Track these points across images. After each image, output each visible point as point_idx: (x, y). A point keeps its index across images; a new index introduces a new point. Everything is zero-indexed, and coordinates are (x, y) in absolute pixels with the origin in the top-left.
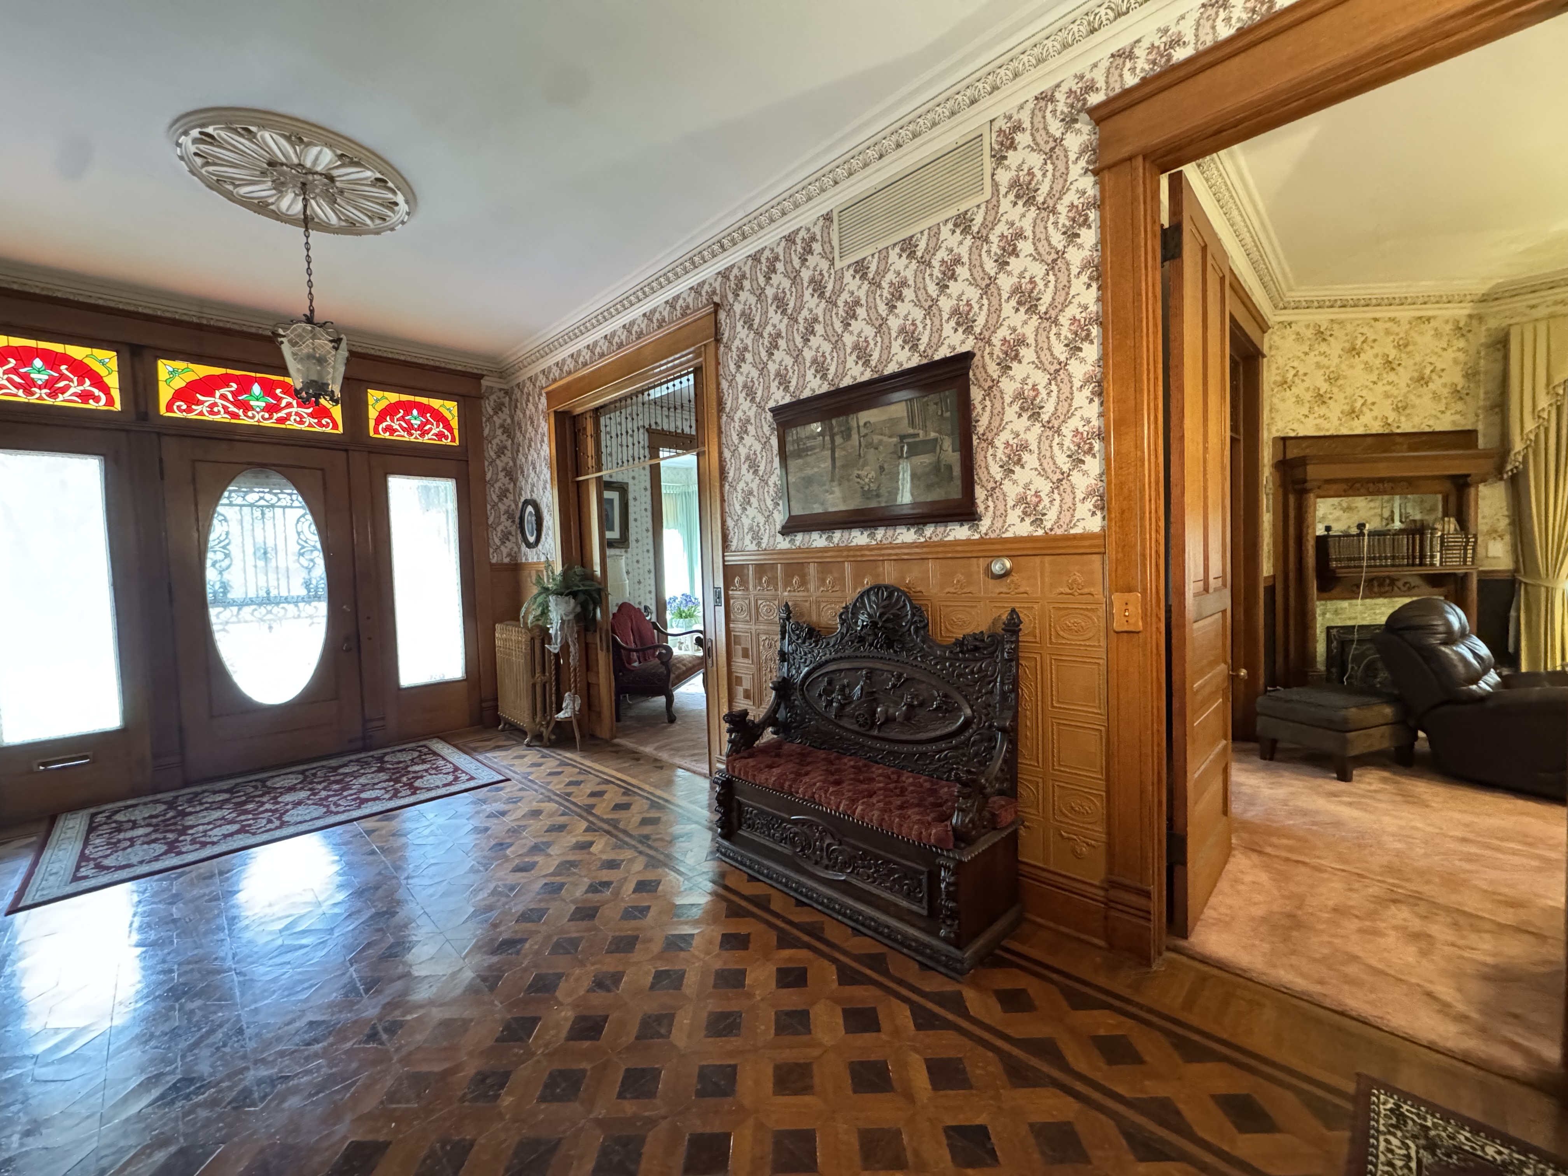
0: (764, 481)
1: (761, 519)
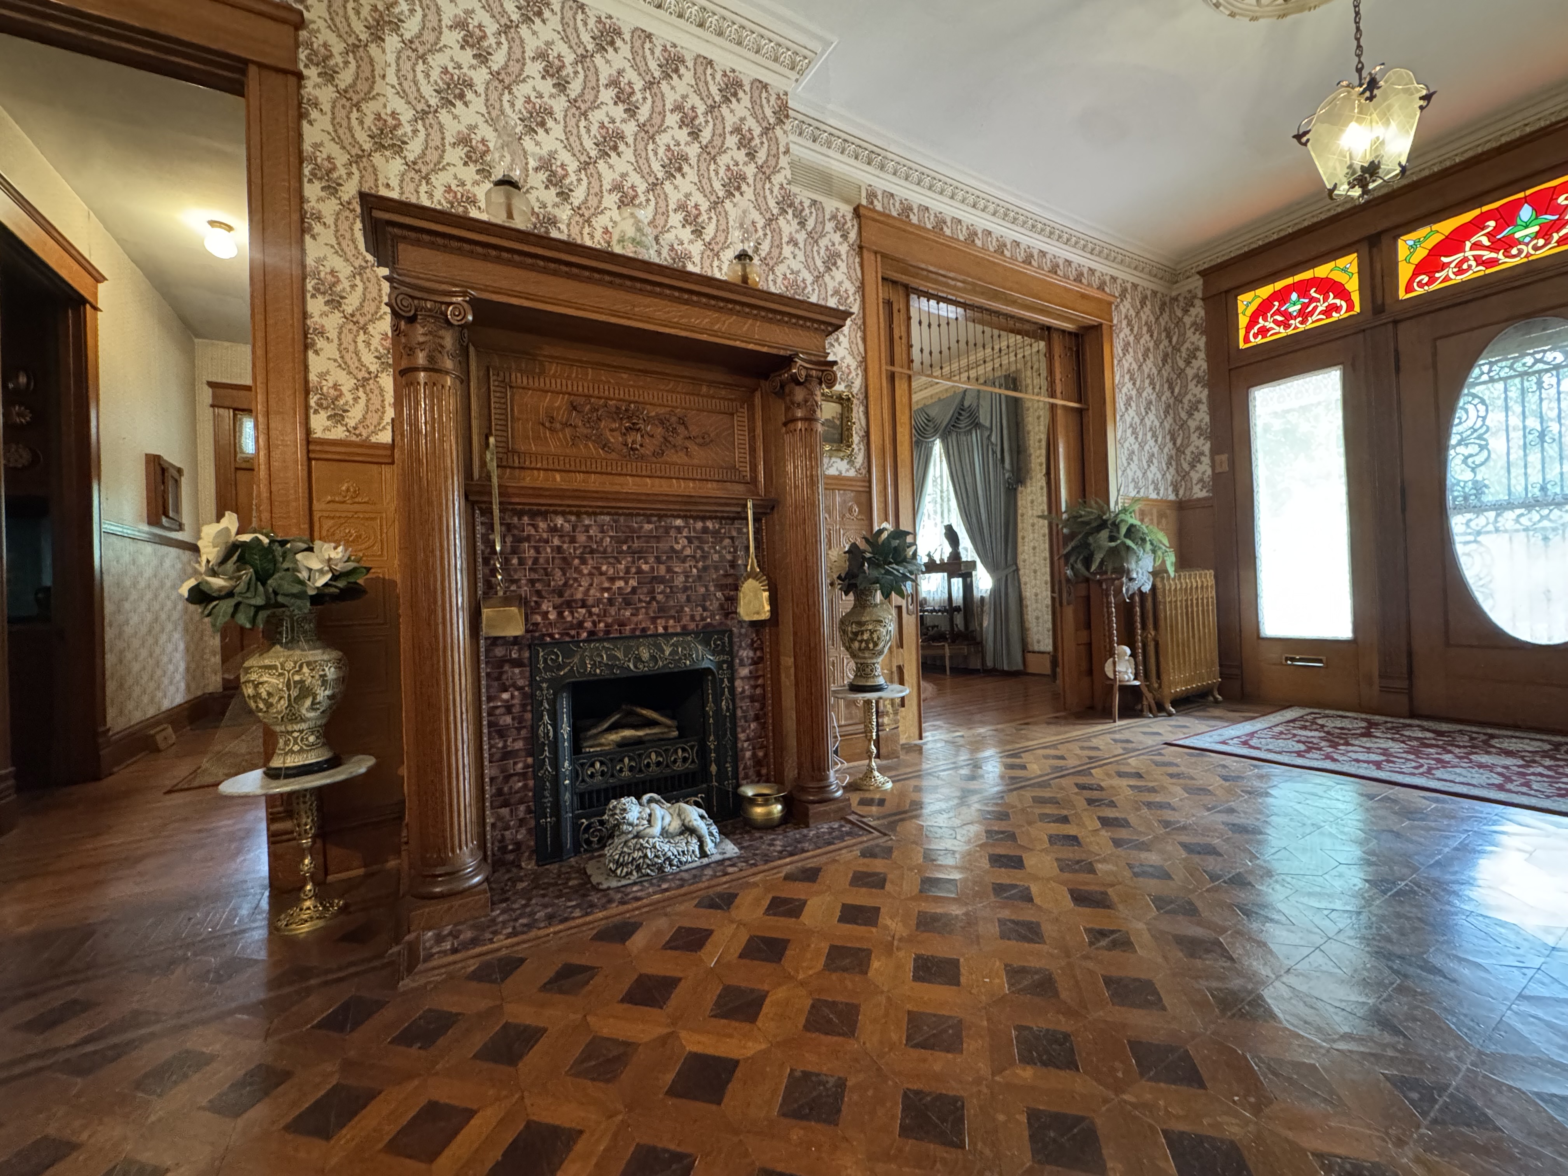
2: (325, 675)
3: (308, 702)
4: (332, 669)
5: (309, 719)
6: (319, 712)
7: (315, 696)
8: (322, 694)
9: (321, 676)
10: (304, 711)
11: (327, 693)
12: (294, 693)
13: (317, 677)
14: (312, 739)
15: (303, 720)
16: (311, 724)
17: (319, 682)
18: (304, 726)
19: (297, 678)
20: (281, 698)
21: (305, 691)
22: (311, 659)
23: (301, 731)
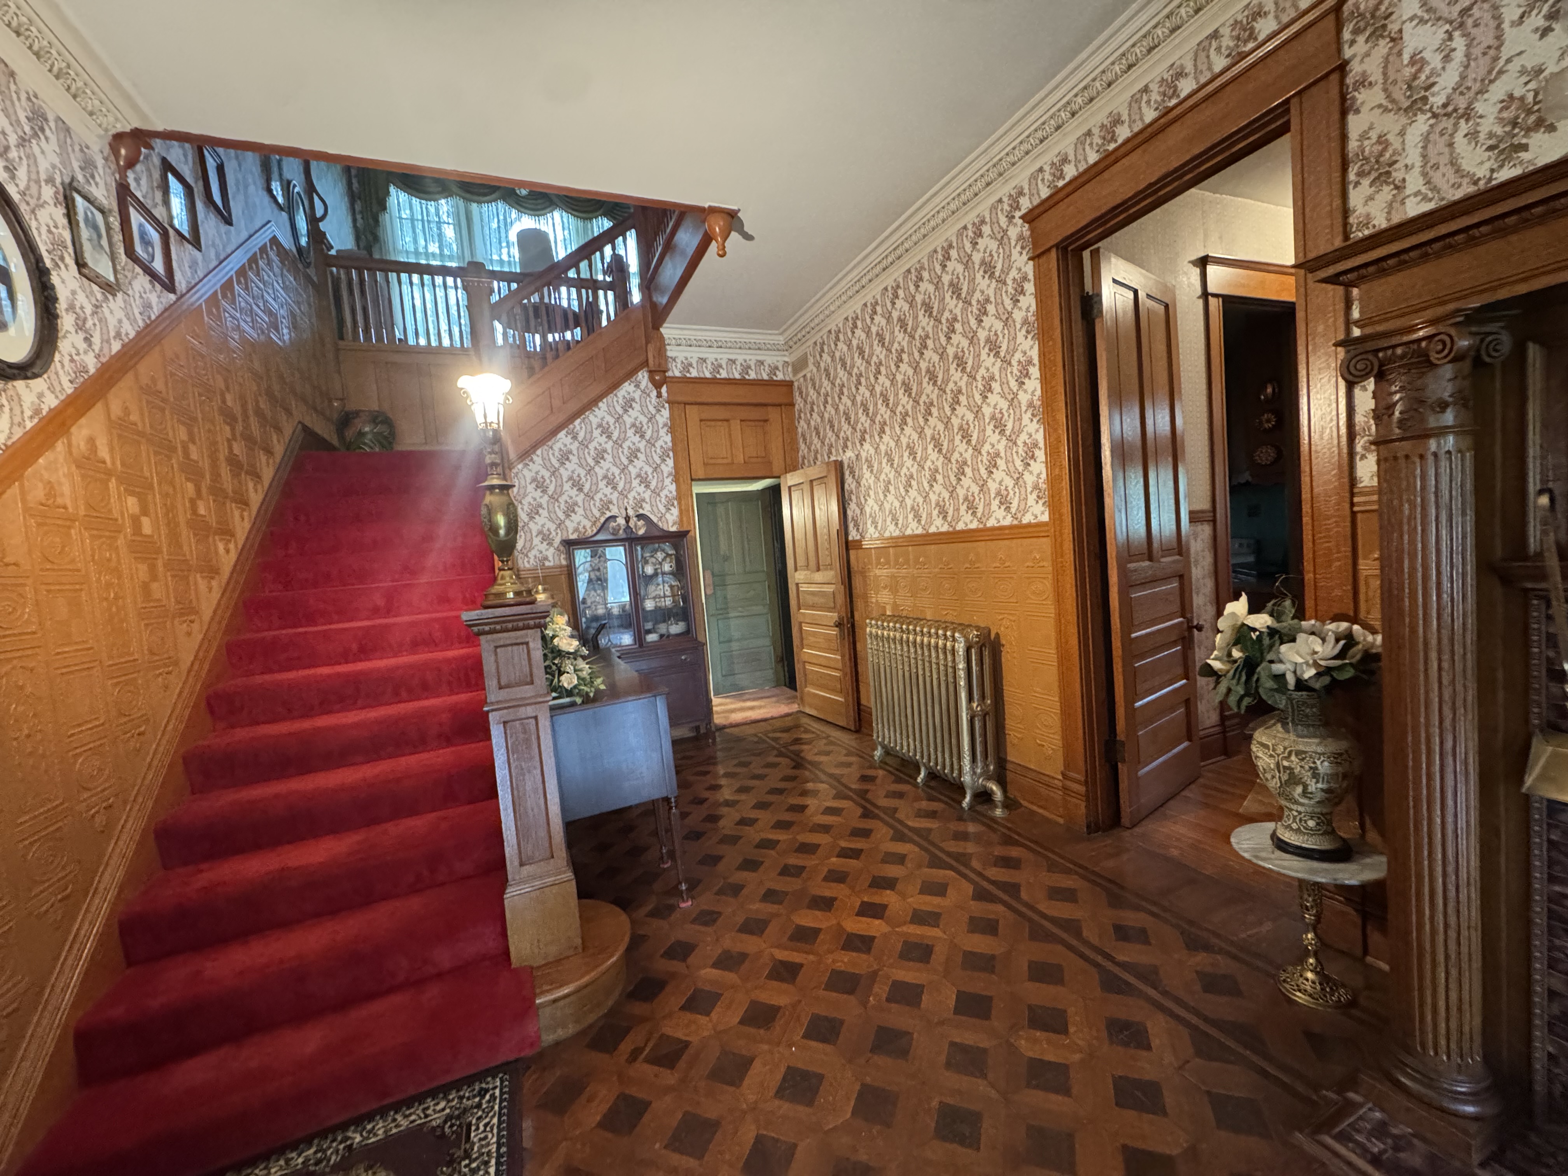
2: (1316, 768)
3: (1299, 789)
4: (1326, 764)
5: (1302, 805)
6: (1312, 802)
7: (1305, 787)
8: (1313, 786)
9: (1311, 768)
10: (1297, 797)
11: (1320, 785)
12: (1285, 777)
13: (1307, 767)
14: (1311, 823)
15: (1296, 802)
16: (1309, 810)
17: (1309, 774)
18: (1300, 809)
19: (1286, 763)
20: (1273, 777)
21: (1293, 780)
22: (1301, 748)
23: (1300, 813)
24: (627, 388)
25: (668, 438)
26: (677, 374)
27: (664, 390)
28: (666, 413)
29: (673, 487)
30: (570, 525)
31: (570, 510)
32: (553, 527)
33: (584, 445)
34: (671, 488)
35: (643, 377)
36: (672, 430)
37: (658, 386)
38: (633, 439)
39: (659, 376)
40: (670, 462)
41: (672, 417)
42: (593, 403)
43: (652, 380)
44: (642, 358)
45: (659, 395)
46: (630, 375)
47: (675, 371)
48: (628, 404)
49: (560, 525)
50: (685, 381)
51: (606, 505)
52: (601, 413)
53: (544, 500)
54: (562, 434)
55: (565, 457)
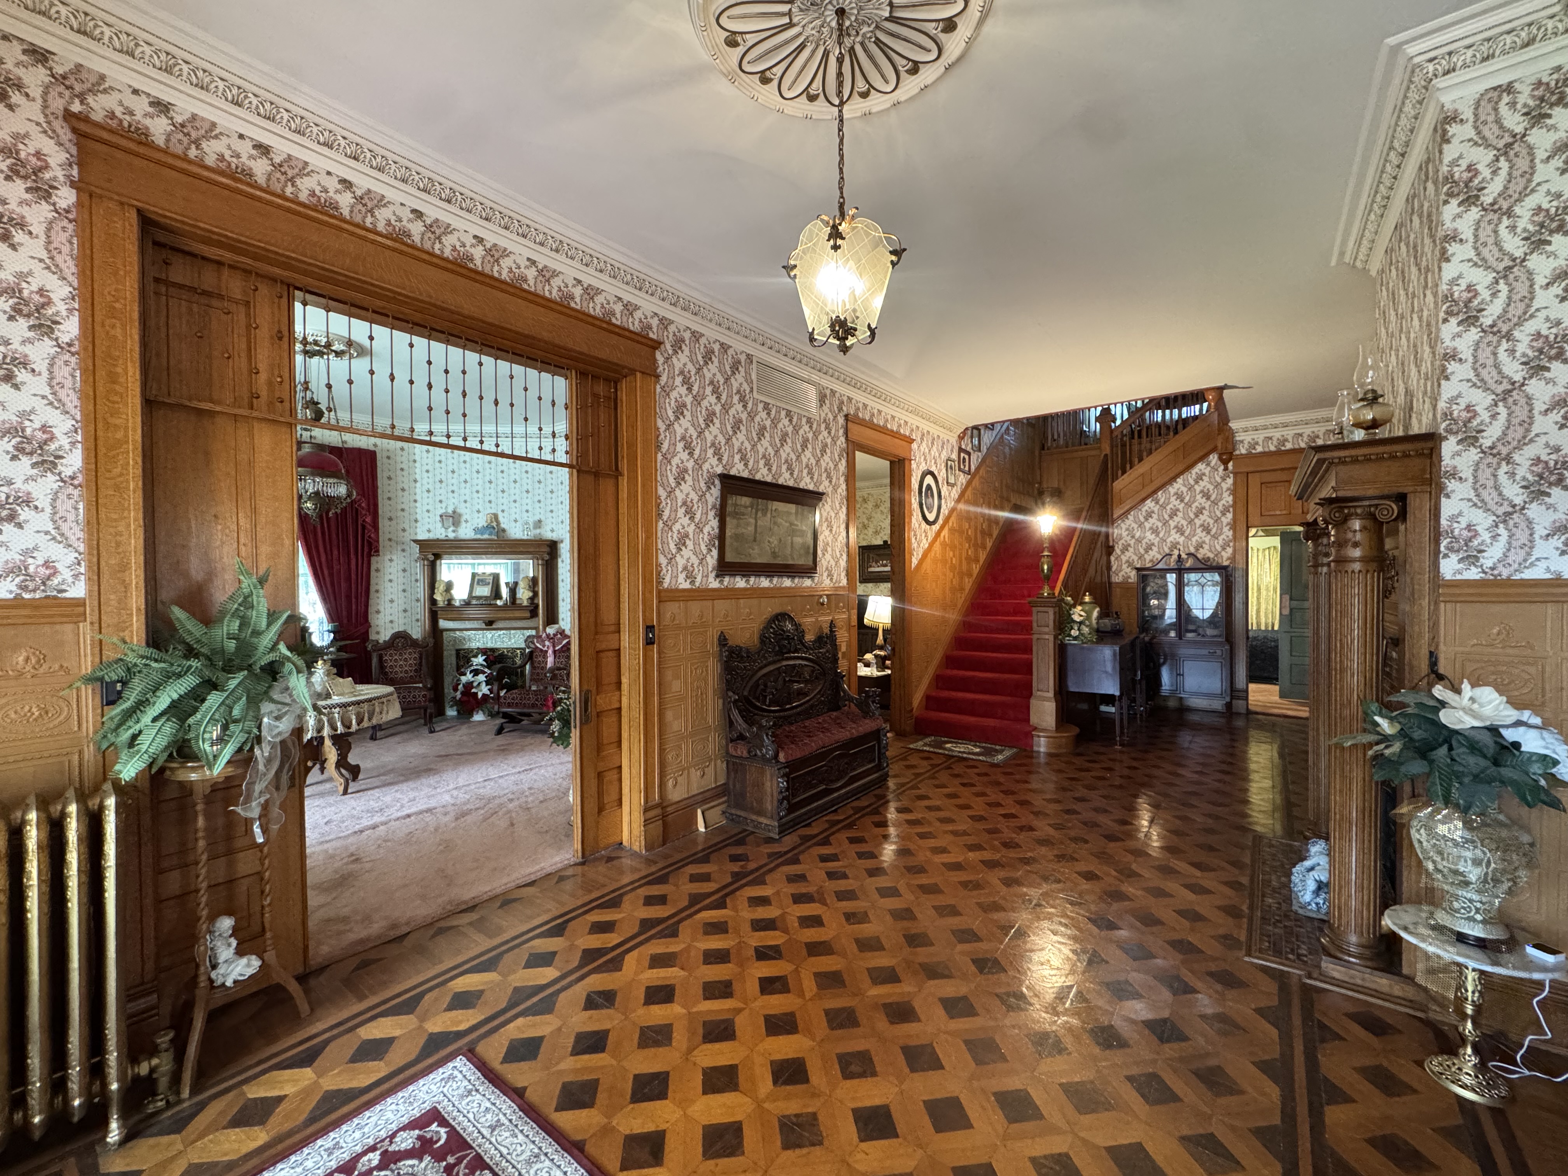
0: (699, 528)
1: (695, 561)
24: (1201, 467)
25: (1230, 499)
26: (1244, 451)
27: (1230, 465)
28: (1230, 481)
29: (1230, 533)
30: (1148, 558)
31: (1149, 548)
32: (1136, 558)
33: (1163, 507)
34: (1228, 533)
35: (1214, 459)
36: (1234, 492)
37: (1225, 463)
38: (1200, 500)
39: (1226, 457)
40: (1230, 516)
41: (1235, 483)
42: (1174, 479)
43: (1220, 459)
44: (1211, 446)
45: (1226, 469)
46: (1201, 459)
47: (1242, 450)
48: (1200, 478)
49: (1141, 557)
50: (1250, 456)
51: (1174, 545)
52: (1179, 485)
53: (1132, 542)
54: (1148, 501)
55: (1149, 515)
